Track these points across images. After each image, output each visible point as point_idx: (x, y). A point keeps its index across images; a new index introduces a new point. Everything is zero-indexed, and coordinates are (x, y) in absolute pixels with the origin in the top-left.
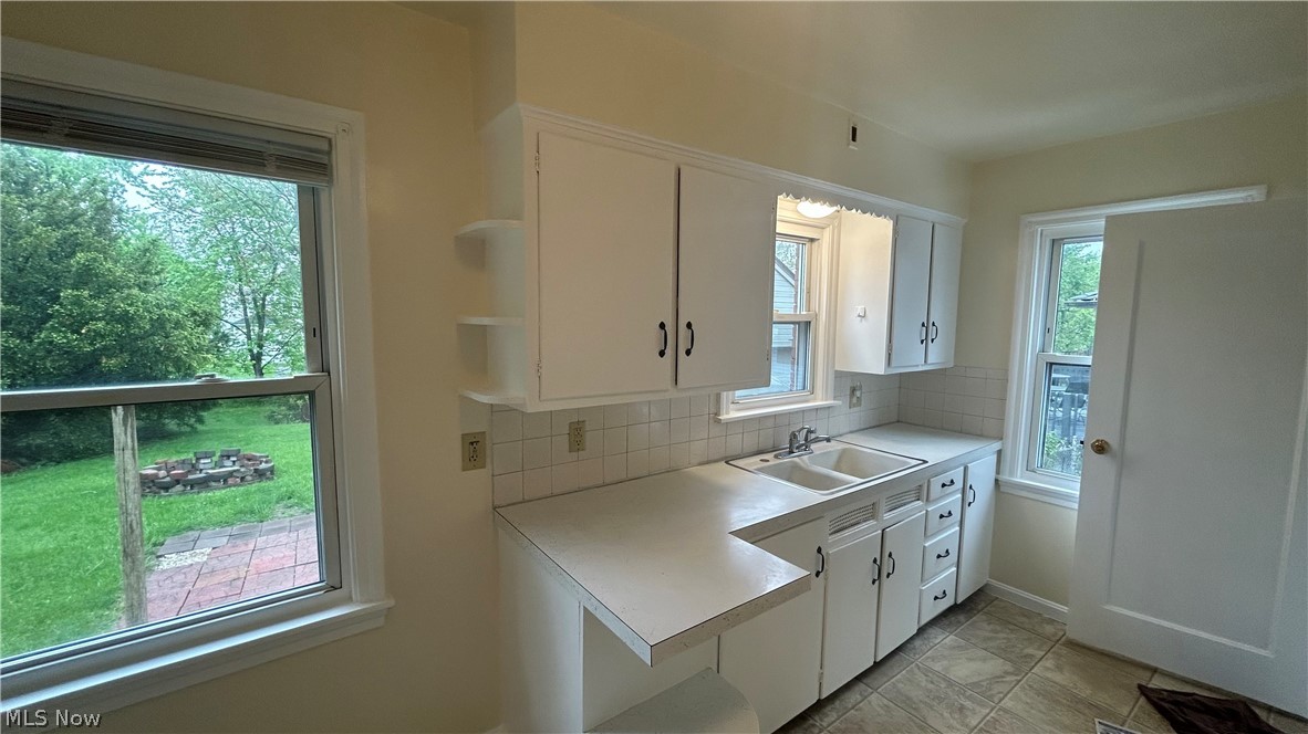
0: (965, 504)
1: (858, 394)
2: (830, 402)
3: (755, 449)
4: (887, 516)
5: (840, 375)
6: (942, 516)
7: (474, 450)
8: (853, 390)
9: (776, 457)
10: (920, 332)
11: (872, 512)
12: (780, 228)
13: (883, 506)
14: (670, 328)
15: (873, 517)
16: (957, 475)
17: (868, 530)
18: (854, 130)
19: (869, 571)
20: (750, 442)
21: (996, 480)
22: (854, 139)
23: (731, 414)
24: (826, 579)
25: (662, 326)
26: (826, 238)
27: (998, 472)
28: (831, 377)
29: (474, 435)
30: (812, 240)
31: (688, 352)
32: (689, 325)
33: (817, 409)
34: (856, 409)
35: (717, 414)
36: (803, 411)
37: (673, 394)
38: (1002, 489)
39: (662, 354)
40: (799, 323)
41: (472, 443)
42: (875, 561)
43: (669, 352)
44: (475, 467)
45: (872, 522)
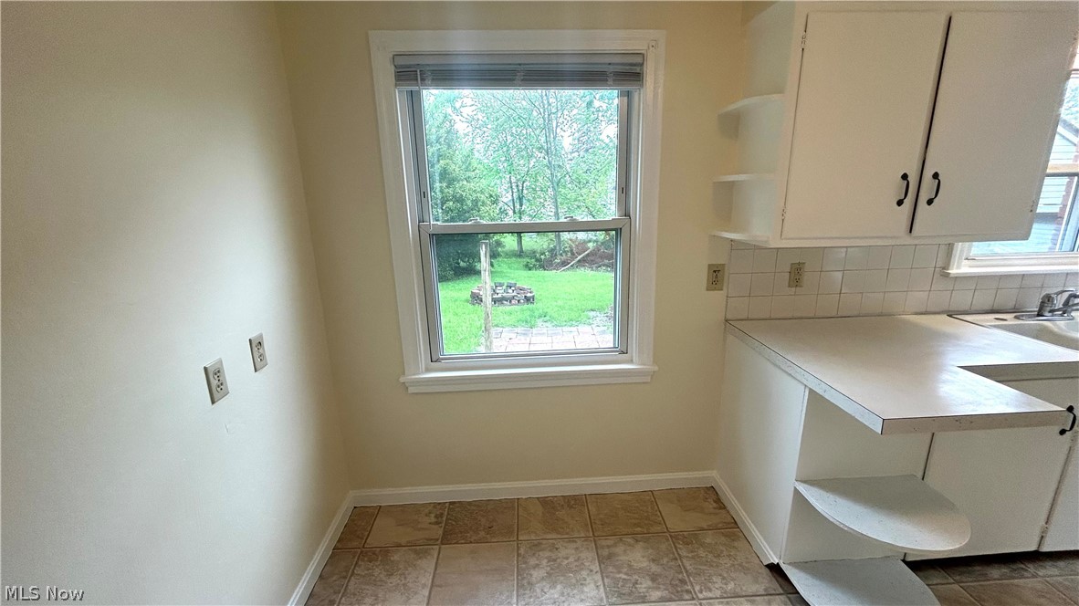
3: (987, 307)
7: (716, 276)
9: (1016, 317)
14: (913, 180)
20: (984, 299)
23: (960, 268)
25: (905, 177)
29: (717, 265)
31: (930, 202)
32: (936, 176)
35: (947, 265)
37: (908, 240)
39: (900, 203)
41: (715, 271)
43: (908, 202)
44: (715, 289)
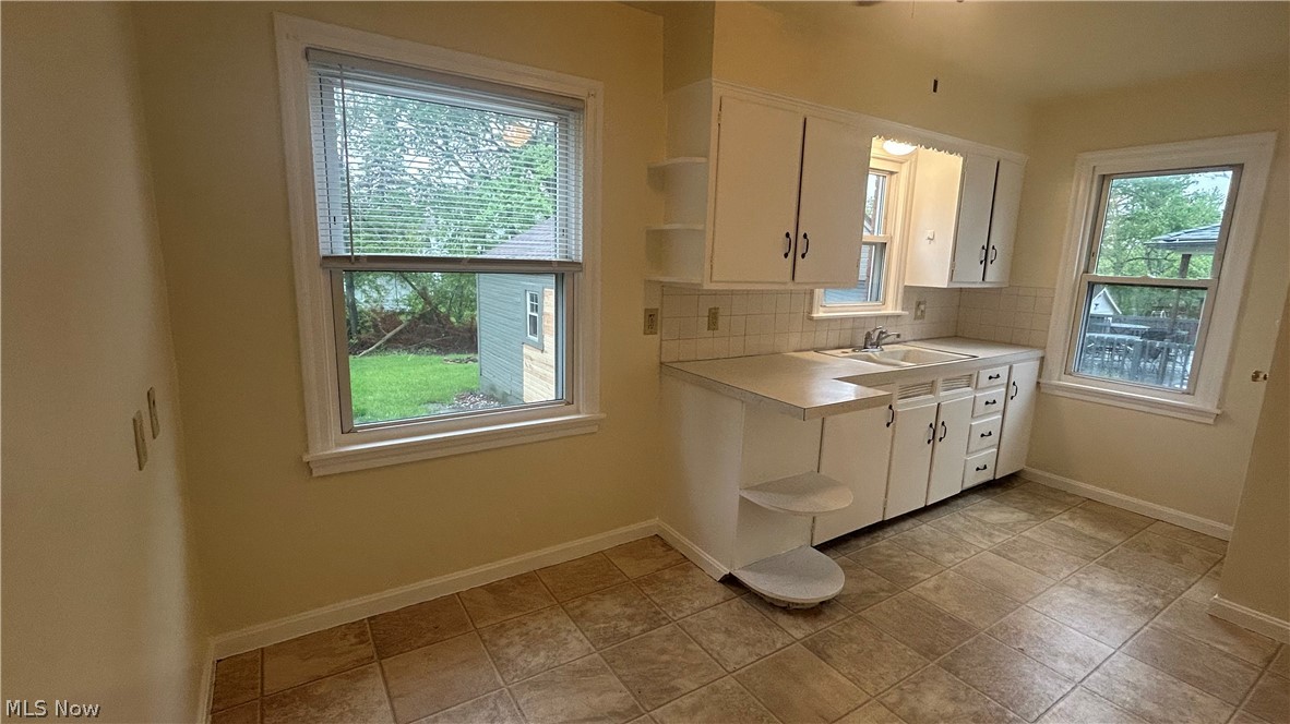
0: (1008, 397)
1: (922, 307)
2: (899, 312)
3: (837, 345)
4: (943, 394)
5: (908, 289)
6: (987, 403)
7: (651, 320)
8: (919, 304)
9: (854, 351)
10: (979, 254)
11: (931, 388)
12: (873, 164)
13: (940, 384)
14: (792, 236)
15: (931, 393)
16: (1003, 371)
17: (926, 402)
18: (936, 82)
19: (926, 433)
20: (833, 339)
21: (1038, 383)
22: (935, 91)
23: (819, 313)
24: (894, 431)
25: (788, 235)
26: (904, 171)
27: (1040, 376)
28: (901, 291)
29: (651, 310)
30: (892, 173)
31: (803, 256)
32: (805, 236)
33: (887, 317)
34: (918, 322)
35: (810, 312)
36: (877, 317)
37: (791, 286)
38: (1042, 390)
39: (786, 255)
40: (875, 244)
41: (650, 316)
42: (931, 425)
43: (791, 255)
44: (651, 333)
45: (931, 396)
